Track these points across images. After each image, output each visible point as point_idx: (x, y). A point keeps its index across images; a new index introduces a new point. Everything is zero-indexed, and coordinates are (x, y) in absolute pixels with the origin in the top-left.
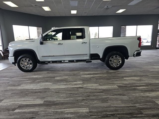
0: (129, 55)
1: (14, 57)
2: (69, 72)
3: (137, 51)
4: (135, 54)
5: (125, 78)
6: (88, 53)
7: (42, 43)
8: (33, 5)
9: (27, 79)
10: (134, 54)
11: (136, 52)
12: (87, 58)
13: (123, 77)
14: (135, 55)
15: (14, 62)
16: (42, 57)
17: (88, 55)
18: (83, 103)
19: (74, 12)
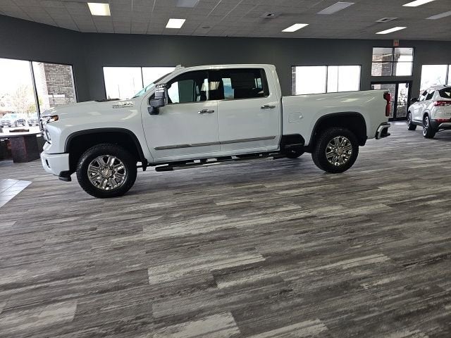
0: (368, 134)
1: (68, 155)
3: (382, 124)
5: (381, 188)
11: (381, 127)
13: (375, 186)
14: (379, 136)
15: (67, 169)
16: (157, 149)
17: (278, 140)
18: (358, 246)
19: (175, 24)
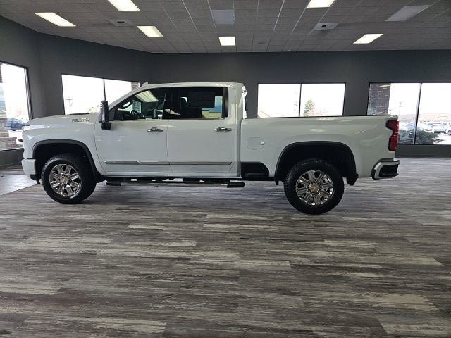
0: (358, 171)
1: (34, 160)
2: (176, 212)
3: (382, 160)
4: (375, 168)
6: (234, 159)
7: (106, 126)
8: (111, 21)
9: (55, 224)
10: (374, 171)
11: (380, 163)
12: (232, 173)
13: (323, 238)
14: (377, 174)
15: (34, 173)
16: (107, 163)
17: (235, 166)
19: (228, 41)
